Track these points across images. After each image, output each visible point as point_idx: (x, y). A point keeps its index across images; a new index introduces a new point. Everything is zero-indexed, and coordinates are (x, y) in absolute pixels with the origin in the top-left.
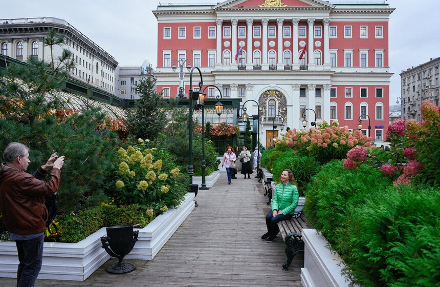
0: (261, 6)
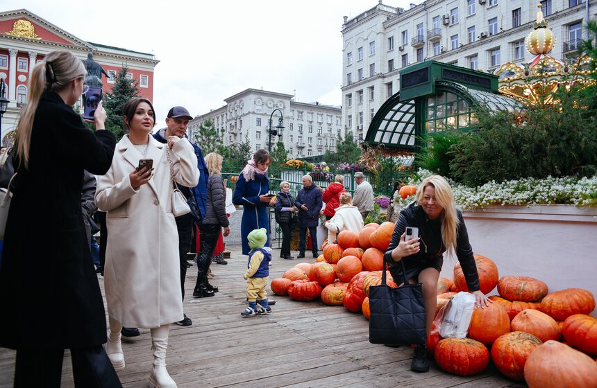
0: (8, 34)
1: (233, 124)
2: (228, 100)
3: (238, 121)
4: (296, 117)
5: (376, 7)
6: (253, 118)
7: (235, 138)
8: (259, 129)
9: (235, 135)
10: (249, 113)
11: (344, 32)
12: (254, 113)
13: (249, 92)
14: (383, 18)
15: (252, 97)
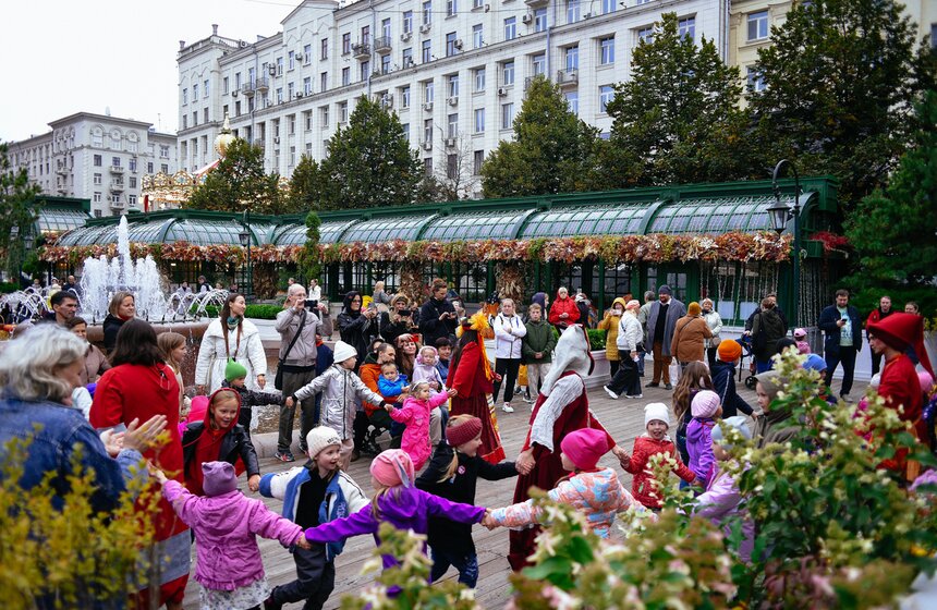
1: (62, 160)
2: (53, 125)
3: (68, 157)
4: (158, 154)
5: (209, 39)
6: (88, 156)
7: (65, 182)
8: (98, 170)
9: (65, 177)
10: (82, 147)
11: (181, 61)
12: (89, 147)
13: (80, 117)
14: (218, 53)
15: (86, 124)
